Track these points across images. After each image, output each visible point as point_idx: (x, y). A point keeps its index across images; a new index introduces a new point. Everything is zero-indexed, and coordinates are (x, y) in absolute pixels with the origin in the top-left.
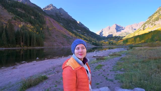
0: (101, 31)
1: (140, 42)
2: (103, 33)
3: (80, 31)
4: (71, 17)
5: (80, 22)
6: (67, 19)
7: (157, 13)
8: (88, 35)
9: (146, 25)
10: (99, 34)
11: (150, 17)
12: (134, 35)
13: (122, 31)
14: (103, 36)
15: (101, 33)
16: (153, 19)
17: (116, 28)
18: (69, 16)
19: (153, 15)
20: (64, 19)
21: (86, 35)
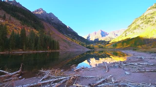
0: (88, 36)
1: (127, 46)
2: (90, 37)
3: (70, 36)
4: (61, 22)
5: (69, 27)
6: (57, 23)
7: (134, 23)
8: (78, 39)
9: (127, 32)
10: (87, 39)
11: (129, 26)
12: (119, 40)
13: (106, 36)
14: (90, 40)
15: (88, 37)
16: (132, 28)
17: (101, 34)
18: (59, 21)
19: (131, 25)
20: (55, 24)
21: (76, 39)
